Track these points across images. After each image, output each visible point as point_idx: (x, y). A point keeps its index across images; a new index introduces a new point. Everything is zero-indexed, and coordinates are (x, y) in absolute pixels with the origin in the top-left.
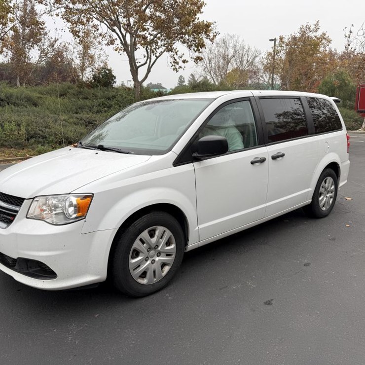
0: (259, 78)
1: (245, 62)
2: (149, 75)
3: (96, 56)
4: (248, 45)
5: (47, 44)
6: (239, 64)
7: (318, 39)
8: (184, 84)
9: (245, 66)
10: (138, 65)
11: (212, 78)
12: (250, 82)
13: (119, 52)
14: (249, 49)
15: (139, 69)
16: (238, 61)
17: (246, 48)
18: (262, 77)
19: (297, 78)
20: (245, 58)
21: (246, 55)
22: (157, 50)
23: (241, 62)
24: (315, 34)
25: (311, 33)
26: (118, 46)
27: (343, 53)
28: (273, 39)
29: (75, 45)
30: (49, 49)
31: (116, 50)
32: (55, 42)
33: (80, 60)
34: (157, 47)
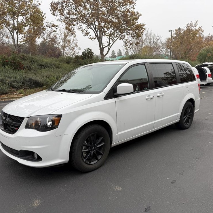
0: (160, 52)
1: (152, 42)
2: (109, 51)
3: (71, 41)
4: (154, 33)
5: (46, 35)
6: (148, 44)
7: (197, 30)
8: (115, 55)
9: (153, 45)
10: (104, 46)
11: (134, 51)
12: (154, 54)
13: (92, 40)
14: (154, 35)
15: (104, 49)
16: (148, 42)
17: (153, 34)
18: (162, 51)
19: (186, 52)
20: (152, 40)
21: (153, 39)
22: (114, 39)
23: (150, 42)
24: (195, 28)
25: (193, 27)
26: (91, 36)
27: (207, 37)
28: (171, 30)
29: (60, 35)
30: (47, 37)
31: (90, 39)
32: (51, 33)
33: (63, 43)
34: (115, 37)
